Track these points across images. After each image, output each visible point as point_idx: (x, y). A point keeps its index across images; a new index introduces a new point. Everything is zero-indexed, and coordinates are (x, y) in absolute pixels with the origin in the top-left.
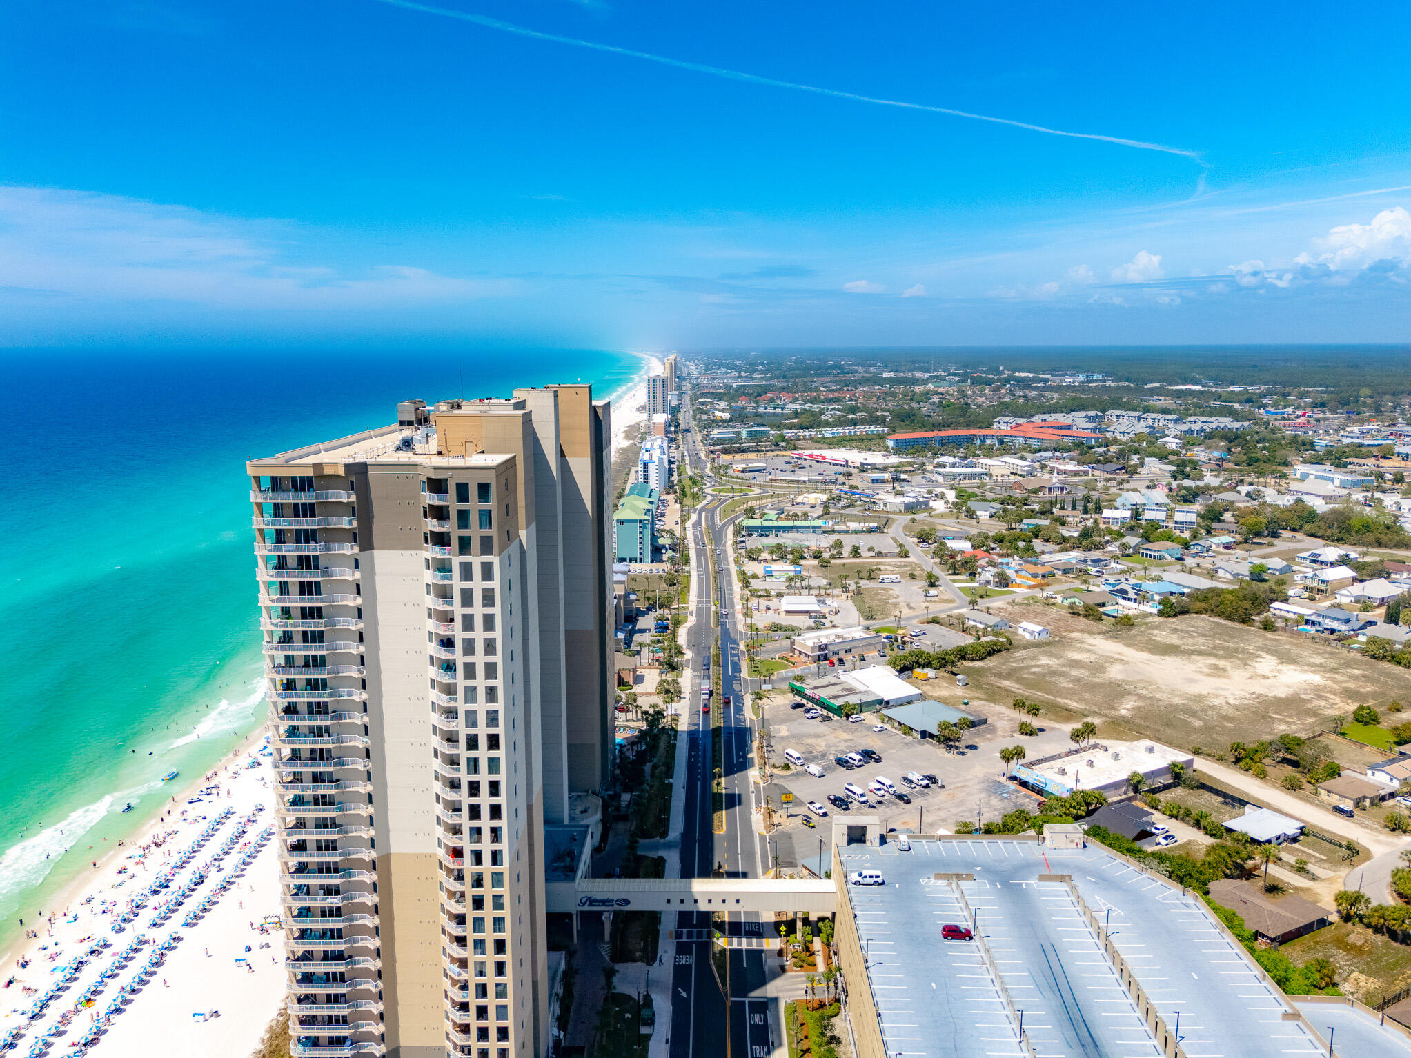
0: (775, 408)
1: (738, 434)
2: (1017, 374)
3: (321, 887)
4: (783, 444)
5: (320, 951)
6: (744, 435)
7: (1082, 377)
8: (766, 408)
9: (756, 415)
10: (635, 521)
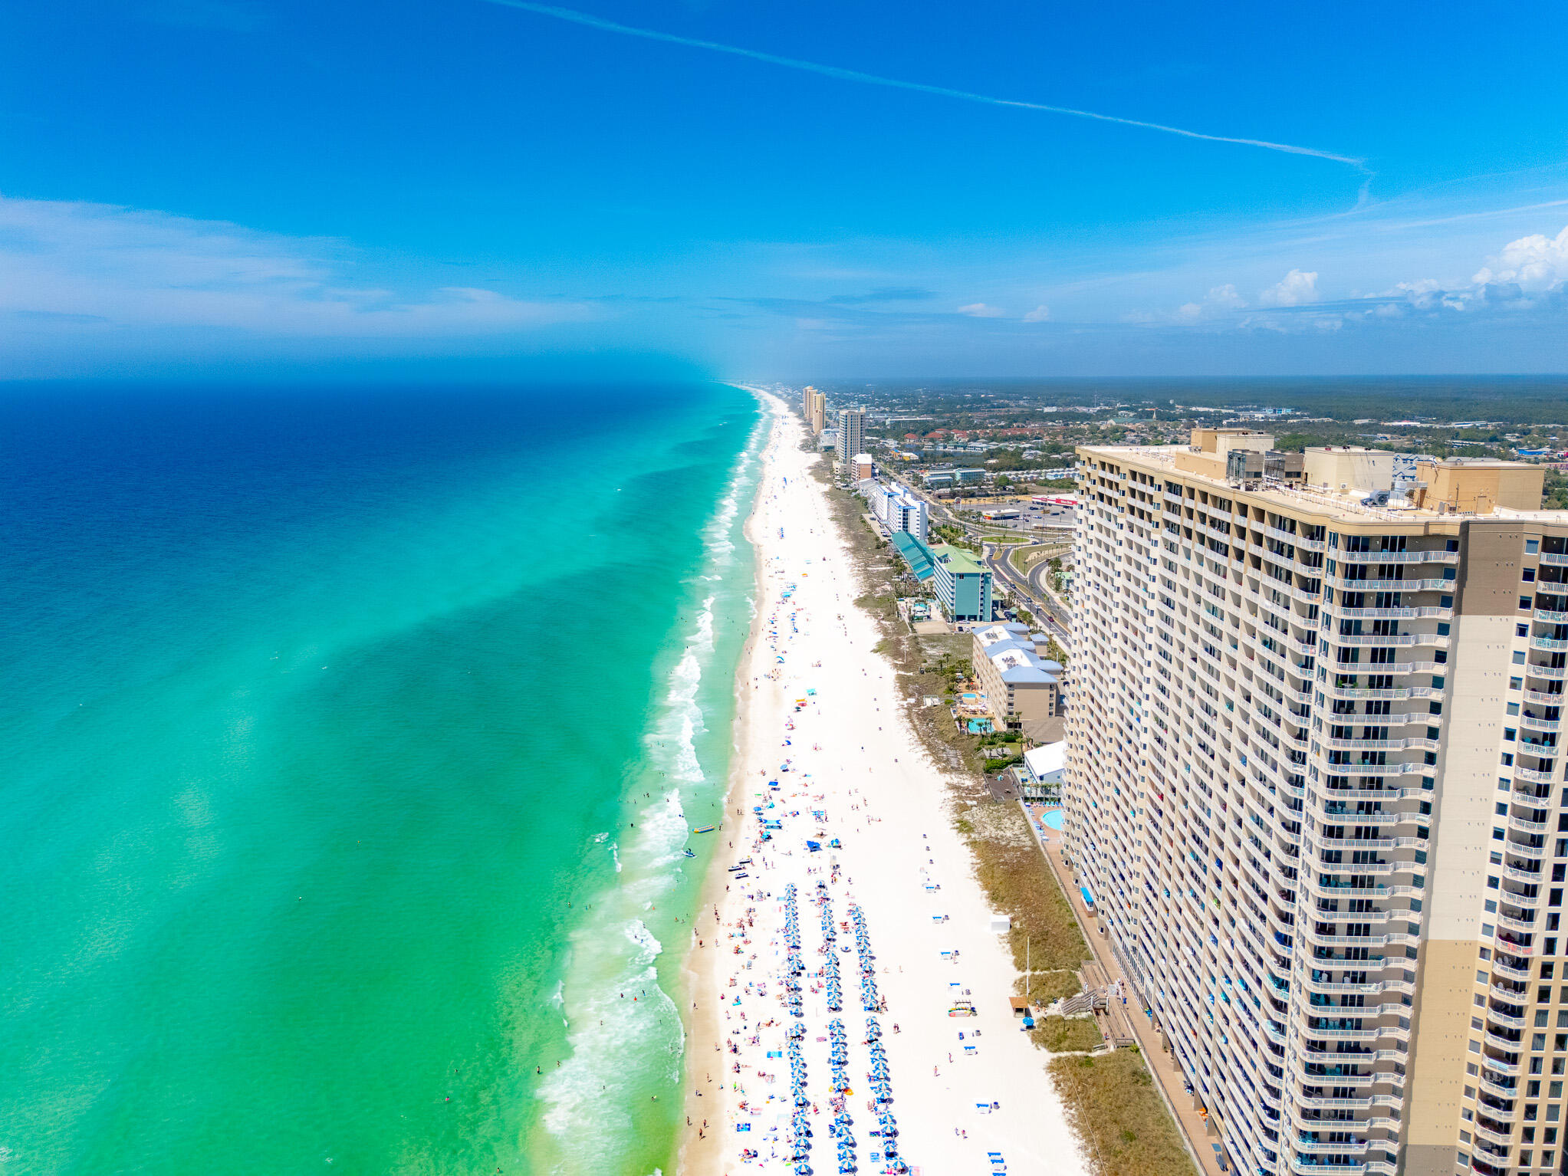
0: (956, 447)
1: (953, 475)
2: (1194, 409)
3: (1347, 973)
4: (1011, 487)
5: (1334, 1042)
6: (958, 478)
7: (1269, 412)
8: (945, 447)
9: (945, 455)
10: (977, 575)
